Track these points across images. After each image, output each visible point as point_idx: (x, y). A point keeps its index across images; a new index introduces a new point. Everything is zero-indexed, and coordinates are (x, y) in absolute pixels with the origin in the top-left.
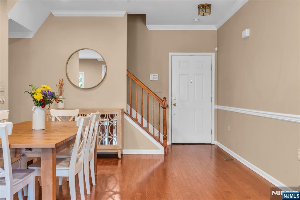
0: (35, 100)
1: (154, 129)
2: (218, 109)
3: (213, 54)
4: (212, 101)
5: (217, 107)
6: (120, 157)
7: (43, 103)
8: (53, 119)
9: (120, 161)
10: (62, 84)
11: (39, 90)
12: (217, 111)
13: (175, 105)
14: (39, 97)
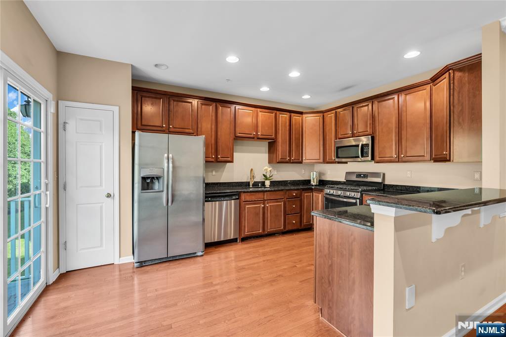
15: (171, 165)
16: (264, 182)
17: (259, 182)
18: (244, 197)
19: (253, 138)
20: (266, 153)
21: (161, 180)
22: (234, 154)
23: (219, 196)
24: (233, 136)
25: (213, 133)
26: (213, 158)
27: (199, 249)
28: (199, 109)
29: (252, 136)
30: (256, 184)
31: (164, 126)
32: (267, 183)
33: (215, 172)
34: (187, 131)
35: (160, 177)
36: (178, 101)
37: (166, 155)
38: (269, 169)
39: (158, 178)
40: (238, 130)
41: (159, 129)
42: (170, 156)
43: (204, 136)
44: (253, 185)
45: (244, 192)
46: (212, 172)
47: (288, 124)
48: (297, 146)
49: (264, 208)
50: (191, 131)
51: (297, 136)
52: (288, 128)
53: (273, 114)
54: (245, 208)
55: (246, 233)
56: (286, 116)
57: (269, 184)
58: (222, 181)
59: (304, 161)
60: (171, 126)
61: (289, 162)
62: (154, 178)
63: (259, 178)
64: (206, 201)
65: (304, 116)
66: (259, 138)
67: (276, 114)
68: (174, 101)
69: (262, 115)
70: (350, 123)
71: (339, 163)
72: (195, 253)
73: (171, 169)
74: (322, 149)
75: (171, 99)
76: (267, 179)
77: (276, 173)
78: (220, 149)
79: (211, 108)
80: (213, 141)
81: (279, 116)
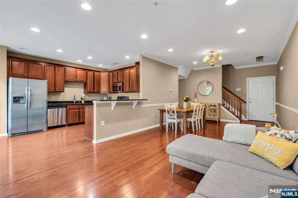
0: (184, 100)
1: (232, 108)
2: (278, 105)
3: (275, 77)
4: (274, 101)
5: (277, 104)
6: (218, 121)
7: (186, 101)
8: (191, 106)
9: (218, 123)
10: (196, 94)
11: (185, 97)
12: (277, 106)
13: (250, 102)
14: (185, 99)
15: (29, 92)
16: (81, 101)
17: (79, 101)
18: (68, 107)
19: (75, 82)
20: (82, 88)
21: (24, 99)
22: (65, 88)
23: (55, 106)
24: (63, 81)
25: (53, 79)
26: (53, 90)
27: (45, 128)
28: (45, 68)
29: (74, 81)
30: (77, 102)
31: (25, 74)
32: (83, 102)
33: (55, 96)
34: (38, 77)
35: (23, 97)
36: (33, 63)
37: (27, 88)
38: (84, 95)
39: (22, 98)
40: (67, 78)
41: (22, 76)
42: (29, 88)
43: (47, 80)
44: (75, 102)
45: (69, 105)
46: (53, 96)
47: (93, 76)
48: (98, 85)
49: (79, 112)
50: (41, 77)
51: (97, 81)
52: (93, 78)
53: (85, 72)
54: (69, 111)
55: (70, 122)
56: (92, 72)
57: (84, 102)
58: (59, 100)
59: (101, 92)
60: (29, 75)
61: (93, 92)
62: (20, 97)
63: (78, 99)
64: (48, 108)
65: (101, 73)
66: (77, 82)
67: (86, 72)
68: (31, 63)
69: (79, 72)
70: (117, 77)
71: (114, 93)
72: (42, 130)
73: (29, 94)
74: (108, 87)
75: (29, 62)
76: (83, 100)
77: (88, 97)
78: (57, 85)
79: (52, 68)
80: (53, 82)
81: (88, 72)
